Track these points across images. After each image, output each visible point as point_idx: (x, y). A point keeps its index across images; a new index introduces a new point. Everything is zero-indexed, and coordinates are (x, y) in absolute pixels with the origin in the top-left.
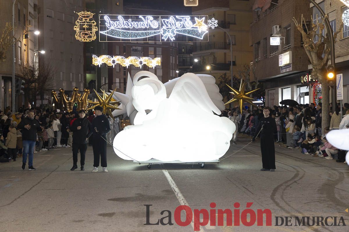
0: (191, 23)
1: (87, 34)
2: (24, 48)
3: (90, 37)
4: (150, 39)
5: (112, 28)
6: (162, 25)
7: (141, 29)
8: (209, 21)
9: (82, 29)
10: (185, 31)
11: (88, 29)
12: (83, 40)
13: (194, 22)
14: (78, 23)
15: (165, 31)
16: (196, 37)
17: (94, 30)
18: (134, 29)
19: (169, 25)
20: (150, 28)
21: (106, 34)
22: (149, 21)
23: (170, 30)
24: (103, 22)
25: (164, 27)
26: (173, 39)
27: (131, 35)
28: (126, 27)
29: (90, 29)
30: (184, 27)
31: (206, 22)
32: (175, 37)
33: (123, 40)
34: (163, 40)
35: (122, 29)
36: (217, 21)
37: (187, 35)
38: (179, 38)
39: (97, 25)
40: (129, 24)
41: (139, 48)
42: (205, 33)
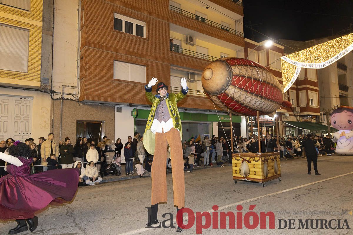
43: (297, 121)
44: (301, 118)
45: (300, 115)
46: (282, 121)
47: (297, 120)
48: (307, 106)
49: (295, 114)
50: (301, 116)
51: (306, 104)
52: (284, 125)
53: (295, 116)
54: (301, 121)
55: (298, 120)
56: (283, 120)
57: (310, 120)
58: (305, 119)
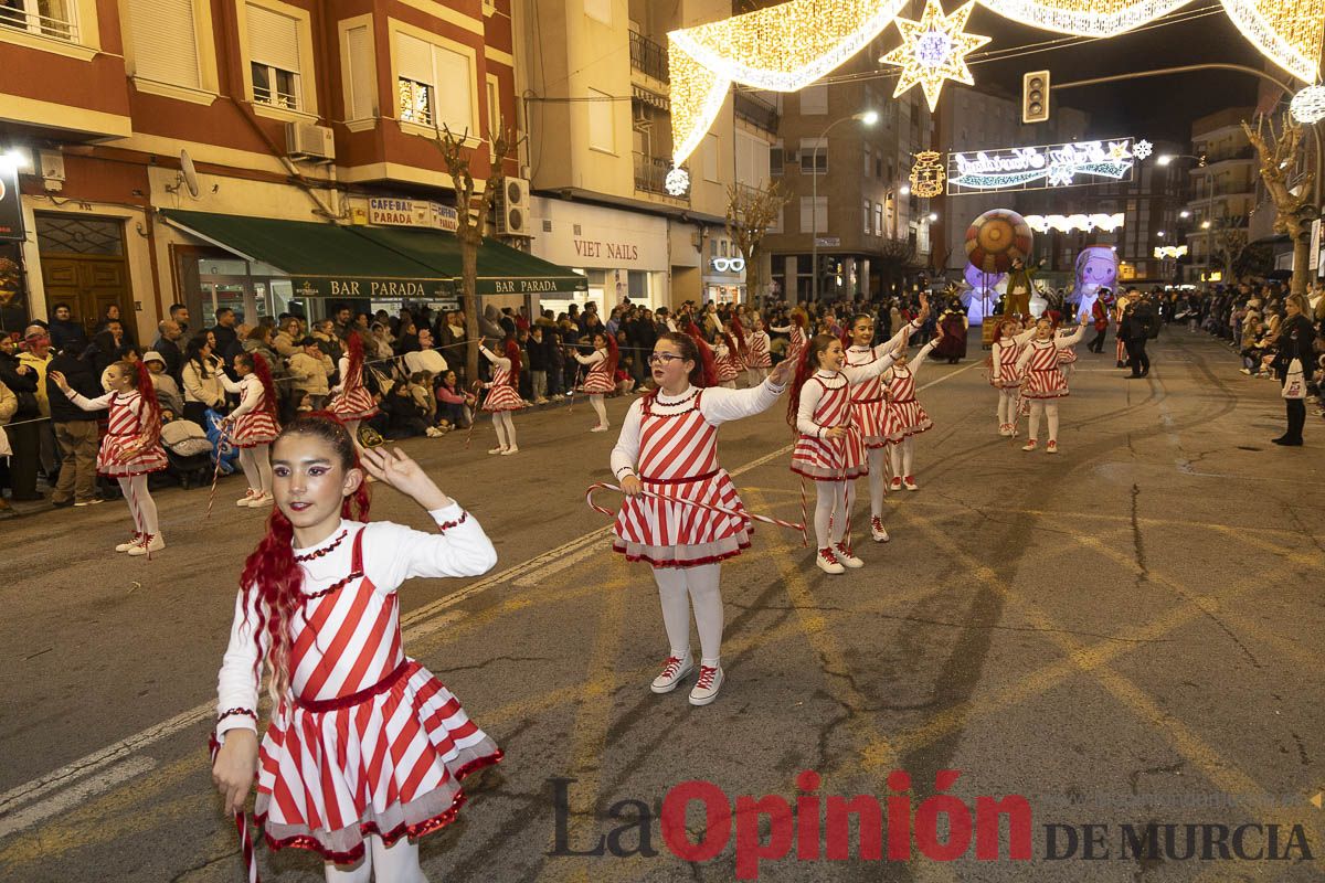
0: (1102, 152)
1: (929, 186)
2: (887, 212)
3: (935, 189)
4: (1029, 185)
5: (968, 172)
6: (1051, 160)
7: (1016, 171)
8: (1136, 147)
9: (921, 177)
10: (1091, 166)
11: (930, 178)
12: (923, 195)
13: (1107, 151)
14: (916, 169)
15: (1055, 170)
16: (1111, 175)
17: (940, 178)
18: (1003, 171)
19: (1062, 159)
20: (1030, 168)
21: (959, 184)
22: (1028, 157)
23: (1065, 168)
24: (954, 166)
25: (1055, 164)
26: (1067, 182)
27: (997, 181)
28: (992, 169)
29: (933, 177)
30: (1088, 160)
31: (1130, 149)
32: (1072, 178)
33: (984, 190)
34: (1049, 185)
35: (984, 173)
36: (1150, 145)
37: (1093, 173)
38: (1079, 178)
39: (945, 171)
40: (996, 164)
41: (1113, 202)
42: (1124, 170)
43: (320, 220)
44: (357, 204)
45: (343, 179)
46: (149, 212)
47: (320, 210)
48: (379, 122)
49: (295, 170)
50: (347, 188)
51: (375, 111)
52: (179, 241)
53: (293, 180)
54: (360, 221)
55: (326, 215)
56: (159, 201)
57: (427, 217)
58: (394, 212)
